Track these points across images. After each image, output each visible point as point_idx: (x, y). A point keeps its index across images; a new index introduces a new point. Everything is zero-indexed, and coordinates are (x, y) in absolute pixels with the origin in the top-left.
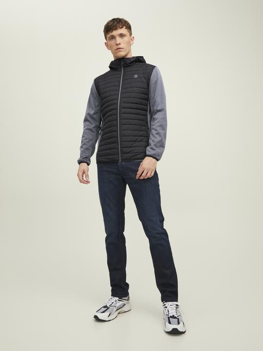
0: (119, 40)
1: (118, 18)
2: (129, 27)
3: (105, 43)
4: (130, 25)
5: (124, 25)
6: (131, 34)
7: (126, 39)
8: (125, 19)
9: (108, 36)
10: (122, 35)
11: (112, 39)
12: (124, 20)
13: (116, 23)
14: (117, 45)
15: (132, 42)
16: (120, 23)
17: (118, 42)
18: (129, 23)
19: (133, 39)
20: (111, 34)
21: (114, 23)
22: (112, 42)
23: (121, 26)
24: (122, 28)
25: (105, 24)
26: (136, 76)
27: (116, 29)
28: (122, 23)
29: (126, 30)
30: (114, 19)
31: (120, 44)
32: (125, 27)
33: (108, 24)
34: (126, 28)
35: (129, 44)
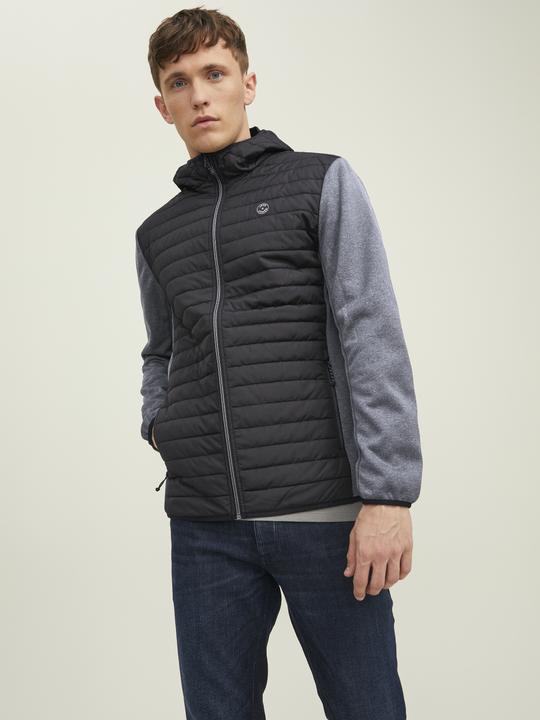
0: (202, 89)
1: (197, 11)
2: (236, 41)
3: (158, 101)
4: (241, 35)
5: (220, 34)
6: (244, 67)
7: (228, 84)
8: (224, 12)
9: (164, 76)
10: (212, 73)
11: (180, 84)
12: (219, 16)
13: (190, 26)
14: (197, 107)
15: (248, 95)
16: (207, 28)
17: (200, 96)
18: (236, 28)
19: (251, 83)
20: (173, 69)
21: (184, 27)
22: (180, 97)
23: (207, 41)
24: (212, 44)
25: (154, 29)
26: (263, 209)
27: (191, 50)
28: (212, 28)
29: (228, 52)
30: (182, 14)
31: (205, 104)
32: (221, 42)
33: (162, 30)
34: (226, 46)
35: (239, 101)
